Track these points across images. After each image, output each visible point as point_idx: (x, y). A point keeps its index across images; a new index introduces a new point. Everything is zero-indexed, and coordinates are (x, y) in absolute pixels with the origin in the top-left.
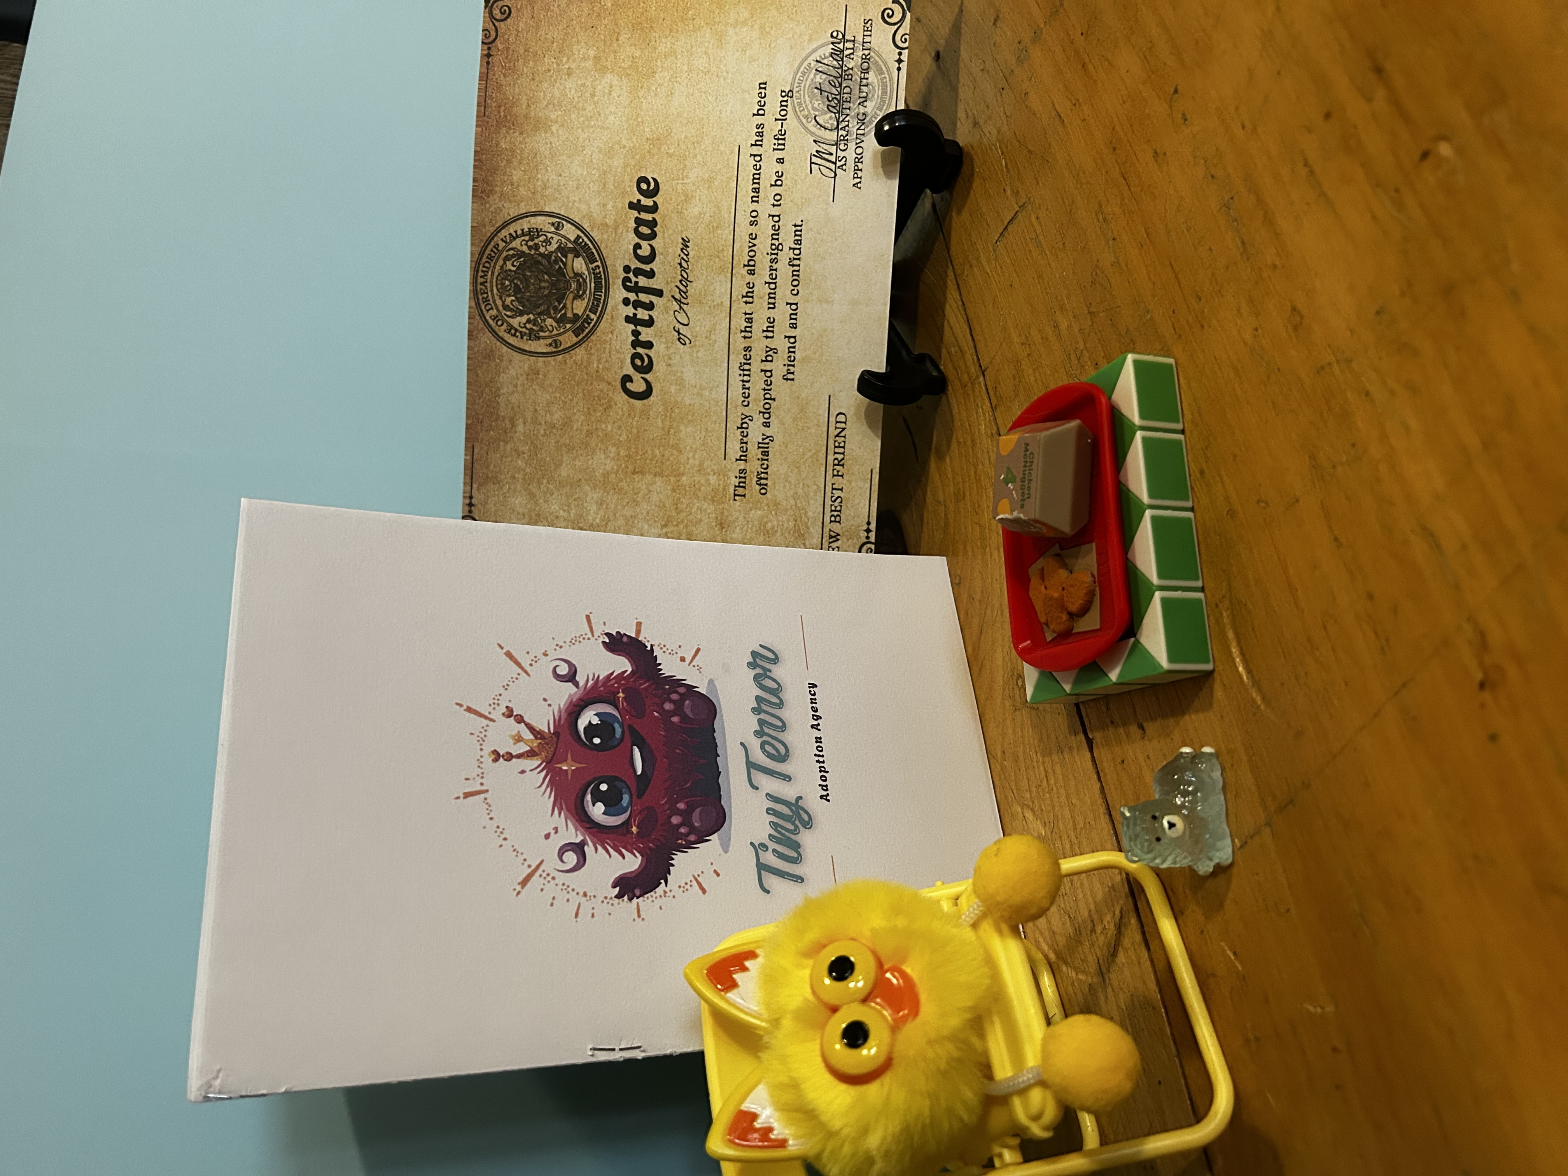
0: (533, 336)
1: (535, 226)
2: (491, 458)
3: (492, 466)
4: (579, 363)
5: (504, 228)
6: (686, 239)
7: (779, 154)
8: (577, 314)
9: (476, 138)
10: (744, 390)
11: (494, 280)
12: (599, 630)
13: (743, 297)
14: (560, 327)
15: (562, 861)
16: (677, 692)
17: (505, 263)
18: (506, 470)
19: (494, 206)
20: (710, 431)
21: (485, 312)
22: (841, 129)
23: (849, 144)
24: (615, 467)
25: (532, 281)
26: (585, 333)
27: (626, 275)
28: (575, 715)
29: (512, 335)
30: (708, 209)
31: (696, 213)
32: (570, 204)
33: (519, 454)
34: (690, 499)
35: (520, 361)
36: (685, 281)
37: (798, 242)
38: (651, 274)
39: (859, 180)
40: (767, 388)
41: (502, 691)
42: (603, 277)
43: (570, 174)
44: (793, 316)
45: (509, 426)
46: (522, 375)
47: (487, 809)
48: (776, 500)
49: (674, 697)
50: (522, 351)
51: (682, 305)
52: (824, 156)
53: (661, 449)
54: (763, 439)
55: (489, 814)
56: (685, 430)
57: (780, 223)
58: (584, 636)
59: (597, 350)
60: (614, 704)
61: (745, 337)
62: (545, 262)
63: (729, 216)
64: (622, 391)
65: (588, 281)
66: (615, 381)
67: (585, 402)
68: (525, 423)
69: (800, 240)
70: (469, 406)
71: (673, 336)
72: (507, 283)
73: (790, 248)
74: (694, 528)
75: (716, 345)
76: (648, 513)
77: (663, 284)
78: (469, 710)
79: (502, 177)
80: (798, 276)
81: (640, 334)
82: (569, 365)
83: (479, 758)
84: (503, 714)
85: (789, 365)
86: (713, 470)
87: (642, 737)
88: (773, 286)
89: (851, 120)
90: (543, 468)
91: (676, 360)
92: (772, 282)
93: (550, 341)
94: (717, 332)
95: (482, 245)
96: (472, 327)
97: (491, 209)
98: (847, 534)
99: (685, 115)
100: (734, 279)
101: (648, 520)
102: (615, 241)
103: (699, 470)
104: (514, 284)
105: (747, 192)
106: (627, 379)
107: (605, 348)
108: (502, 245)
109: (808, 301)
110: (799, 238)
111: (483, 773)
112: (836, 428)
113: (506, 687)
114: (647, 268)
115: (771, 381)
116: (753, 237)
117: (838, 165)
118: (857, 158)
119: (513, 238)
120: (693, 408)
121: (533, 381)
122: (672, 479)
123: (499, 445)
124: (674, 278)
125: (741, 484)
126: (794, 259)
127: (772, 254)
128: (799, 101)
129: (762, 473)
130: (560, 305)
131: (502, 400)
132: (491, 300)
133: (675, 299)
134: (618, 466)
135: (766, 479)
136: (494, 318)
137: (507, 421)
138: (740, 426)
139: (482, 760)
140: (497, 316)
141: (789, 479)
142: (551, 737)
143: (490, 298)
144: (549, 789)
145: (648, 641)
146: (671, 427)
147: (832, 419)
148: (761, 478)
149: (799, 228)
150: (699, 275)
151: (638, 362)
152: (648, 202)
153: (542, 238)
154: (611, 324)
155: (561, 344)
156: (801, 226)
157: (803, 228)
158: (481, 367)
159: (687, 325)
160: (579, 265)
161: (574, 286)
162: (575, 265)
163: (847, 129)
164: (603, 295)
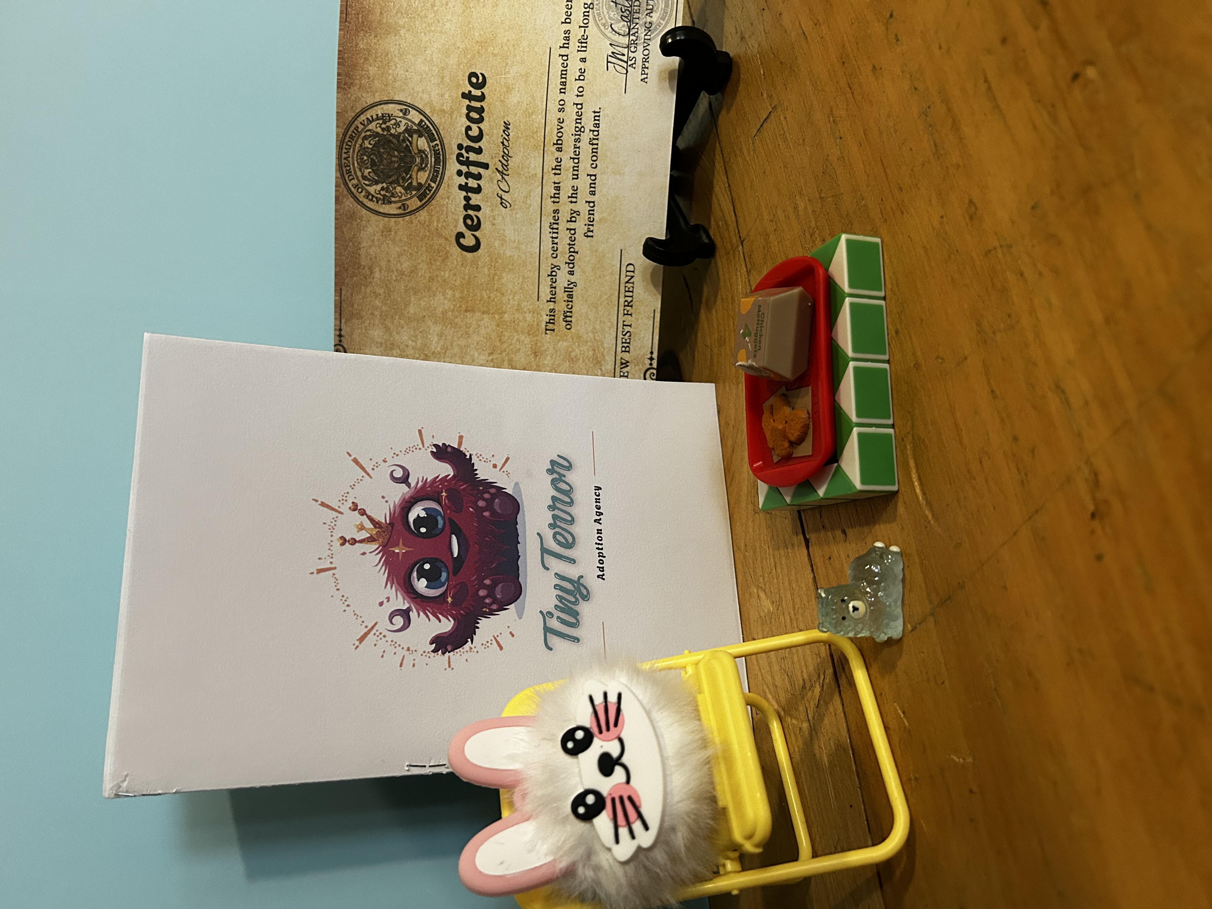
0: (386, 201)
1: (387, 112)
2: (355, 299)
3: (356, 306)
4: (423, 222)
5: (362, 113)
6: (507, 122)
7: (582, 55)
8: (420, 183)
9: (339, 40)
10: (553, 245)
11: (355, 156)
12: (428, 441)
13: (553, 169)
14: (407, 194)
15: (393, 624)
16: (489, 492)
17: (363, 142)
18: (367, 308)
19: (354, 96)
20: (526, 278)
21: (348, 182)
22: (632, 35)
23: (638, 47)
24: (452, 307)
25: (385, 156)
26: (427, 199)
27: (459, 151)
28: (407, 509)
29: (369, 200)
30: (525, 99)
31: (516, 102)
32: (415, 94)
33: (377, 295)
34: (511, 332)
35: (376, 221)
36: (506, 156)
37: (597, 125)
38: (479, 151)
39: (645, 76)
40: (571, 243)
41: (350, 490)
42: (441, 153)
43: (415, 69)
44: (592, 185)
45: (368, 272)
46: (378, 232)
47: (335, 582)
48: (578, 334)
49: (487, 496)
50: (378, 213)
51: (504, 176)
52: (618, 56)
53: (488, 292)
54: (569, 285)
55: (336, 586)
56: (507, 277)
57: (582, 110)
58: (416, 447)
59: (437, 212)
60: (438, 501)
61: (554, 202)
62: (395, 141)
63: (542, 104)
64: (456, 245)
65: (429, 156)
66: (451, 237)
67: (427, 254)
68: (380, 271)
69: (599, 124)
70: (337, 257)
71: (497, 201)
72: (365, 158)
73: (590, 130)
74: (513, 356)
75: (531, 209)
76: (478, 343)
77: (489, 159)
78: (323, 504)
79: (361, 72)
80: (597, 152)
81: (470, 199)
82: (413, 225)
83: (330, 542)
84: (350, 508)
85: (589, 225)
86: (528, 309)
87: (459, 528)
88: (576, 161)
89: (639, 28)
90: (395, 307)
91: (499, 220)
92: (576, 157)
93: (400, 204)
94: (532, 198)
95: (345, 127)
96: (338, 194)
97: (352, 98)
98: (634, 361)
99: (508, 22)
100: (545, 154)
101: (478, 349)
102: (451, 124)
103: (518, 310)
104: (371, 159)
105: (556, 84)
106: (460, 235)
107: (443, 211)
108: (361, 127)
109: (604, 173)
110: (597, 122)
111: (332, 554)
112: (627, 276)
113: (353, 487)
114: (476, 145)
115: (575, 238)
116: (561, 121)
117: (629, 64)
118: (644, 58)
119: (370, 121)
120: (513, 259)
121: (386, 237)
122: (496, 316)
123: (361, 288)
124: (498, 154)
125: (551, 321)
126: (594, 139)
127: (576, 135)
128: (598, 12)
129: (568, 312)
130: (407, 176)
131: (362, 252)
132: (353, 172)
133: (499, 171)
134: (454, 305)
135: (571, 317)
136: (356, 186)
137: (366, 268)
138: (550, 274)
139: (332, 544)
140: (358, 185)
141: (590, 317)
142: (387, 527)
143: (352, 170)
144: (384, 568)
145: (468, 451)
146: (495, 274)
147: (624, 269)
148: (567, 316)
149: (598, 114)
150: (518, 152)
151: (469, 222)
152: (477, 93)
153: (393, 122)
154: (448, 191)
155: (408, 208)
156: (599, 112)
157: (601, 114)
158: (346, 226)
159: (508, 192)
160: (422, 143)
161: (418, 160)
162: (419, 143)
163: (636, 34)
164: (441, 168)
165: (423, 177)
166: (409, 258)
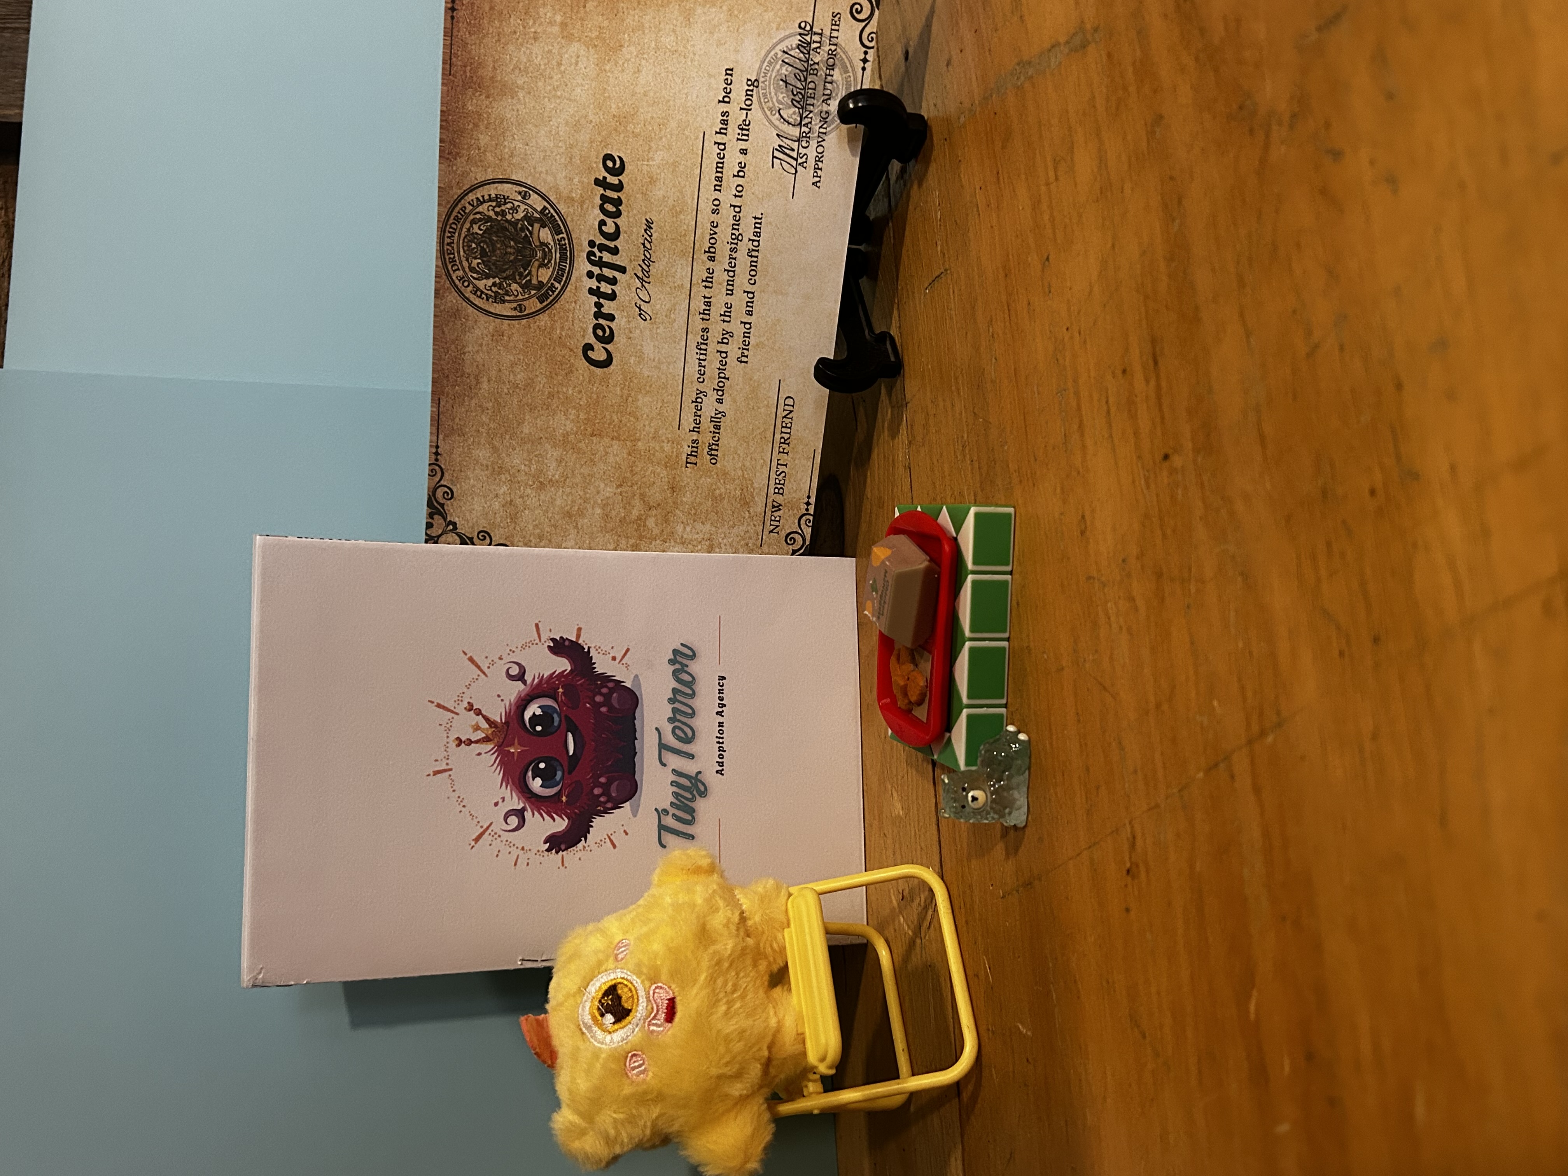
0: (499, 299)
1: (502, 193)
2: (456, 412)
3: (457, 419)
4: (544, 328)
5: (471, 191)
6: (649, 220)
7: (743, 145)
8: (541, 281)
9: (444, 95)
10: (700, 370)
11: (461, 242)
12: (545, 636)
13: (703, 281)
14: (524, 292)
15: (506, 823)
16: (607, 687)
17: (472, 226)
18: (471, 424)
19: (461, 169)
20: (667, 403)
21: (452, 273)
22: (804, 125)
23: (811, 142)
24: (575, 429)
25: (499, 246)
26: (549, 301)
27: (590, 249)
28: (522, 707)
29: (477, 296)
30: (672, 193)
31: (661, 196)
32: (537, 175)
33: (484, 410)
34: (644, 463)
35: (486, 323)
36: (647, 260)
37: (757, 234)
38: (615, 251)
39: (818, 179)
40: (721, 367)
41: (465, 690)
42: (568, 249)
43: (537, 143)
44: (749, 304)
45: (474, 382)
46: (487, 335)
47: (451, 785)
48: (725, 470)
49: (604, 691)
50: (488, 313)
51: (644, 283)
52: (786, 150)
53: (619, 415)
54: (716, 414)
55: (452, 788)
56: (643, 400)
57: (741, 215)
58: (533, 642)
59: (560, 318)
60: (555, 698)
61: (703, 319)
62: (511, 230)
63: (692, 202)
64: (583, 359)
65: (553, 251)
66: (577, 347)
67: (547, 365)
68: (489, 381)
69: (760, 233)
70: (435, 361)
71: (635, 311)
72: (474, 245)
73: (750, 240)
74: (647, 490)
75: (675, 324)
76: (604, 473)
77: (626, 261)
78: (439, 706)
79: (469, 140)
80: (756, 266)
81: (602, 306)
82: (532, 330)
83: (445, 744)
84: (466, 708)
85: (743, 349)
86: (667, 438)
87: (575, 725)
88: (731, 274)
89: (814, 118)
90: (506, 425)
91: (636, 333)
92: (731, 270)
93: (515, 305)
94: (677, 312)
95: (449, 205)
96: (438, 285)
97: (458, 172)
98: (788, 504)
99: (652, 94)
100: (695, 263)
101: (604, 480)
102: (580, 216)
103: (654, 438)
104: (481, 247)
105: (710, 180)
106: (589, 348)
107: (568, 317)
108: (469, 208)
109: (764, 291)
110: (759, 230)
111: (448, 756)
112: (784, 410)
113: (468, 686)
114: (612, 244)
115: (726, 362)
116: (714, 225)
117: (799, 162)
118: (817, 156)
119: (481, 202)
120: (651, 380)
121: (497, 341)
122: (628, 443)
123: (464, 400)
124: (638, 257)
125: (693, 453)
126: (753, 250)
127: (732, 243)
128: (764, 91)
129: (714, 444)
130: (525, 271)
131: (467, 357)
132: (458, 261)
133: (638, 277)
134: (577, 427)
135: (717, 450)
136: (461, 279)
138: (694, 400)
139: (447, 745)
140: (463, 277)
141: (739, 452)
142: (502, 726)
143: (457, 258)
144: (499, 768)
145: (586, 643)
146: (629, 395)
147: (781, 402)
148: (712, 449)
149: (759, 221)
150: (662, 256)
151: (600, 333)
152: (613, 180)
153: (509, 206)
154: (574, 294)
155: (525, 310)
156: (761, 219)
157: (763, 220)
158: (447, 325)
159: (648, 302)
160: (545, 235)
161: (539, 254)
162: (541, 234)
163: (809, 125)
164: (568, 266)
165: (544, 275)
166: (525, 369)
